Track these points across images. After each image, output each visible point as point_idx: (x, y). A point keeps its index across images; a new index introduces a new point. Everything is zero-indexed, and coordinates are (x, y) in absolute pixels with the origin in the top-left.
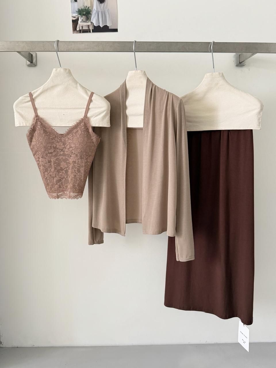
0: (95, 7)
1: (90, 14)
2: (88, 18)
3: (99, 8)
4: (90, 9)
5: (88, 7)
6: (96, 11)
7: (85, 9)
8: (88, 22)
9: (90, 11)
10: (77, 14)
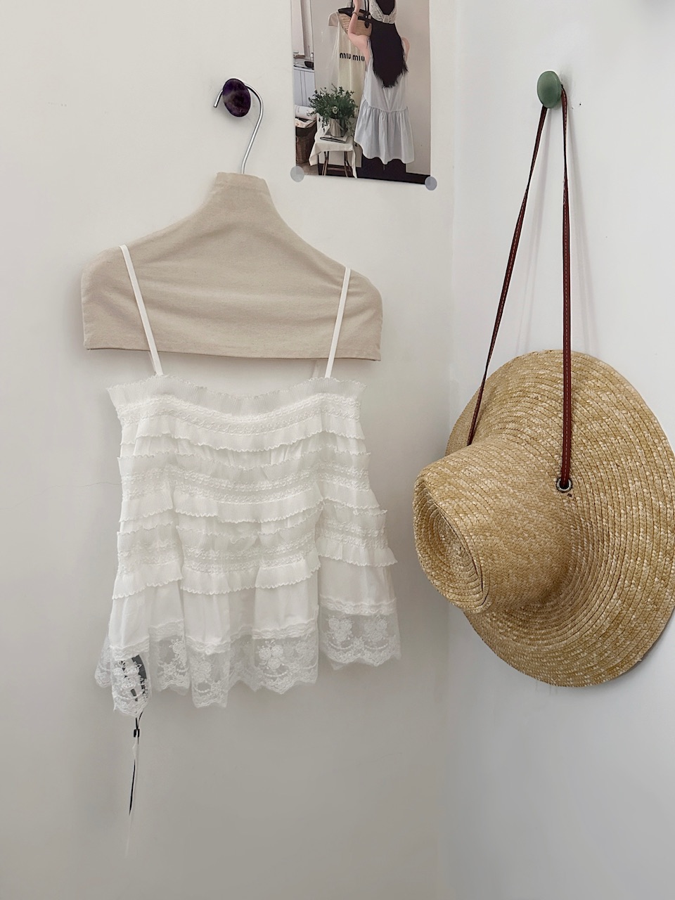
0: (367, 97)
1: (353, 116)
2: (346, 130)
3: (379, 99)
4: (351, 97)
5: (347, 93)
6: (372, 108)
7: (337, 97)
8: (344, 143)
9: (354, 106)
10: (312, 110)
